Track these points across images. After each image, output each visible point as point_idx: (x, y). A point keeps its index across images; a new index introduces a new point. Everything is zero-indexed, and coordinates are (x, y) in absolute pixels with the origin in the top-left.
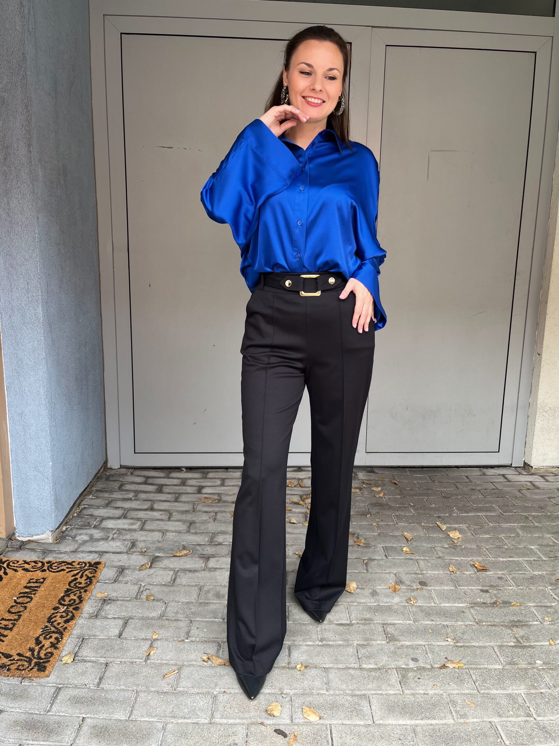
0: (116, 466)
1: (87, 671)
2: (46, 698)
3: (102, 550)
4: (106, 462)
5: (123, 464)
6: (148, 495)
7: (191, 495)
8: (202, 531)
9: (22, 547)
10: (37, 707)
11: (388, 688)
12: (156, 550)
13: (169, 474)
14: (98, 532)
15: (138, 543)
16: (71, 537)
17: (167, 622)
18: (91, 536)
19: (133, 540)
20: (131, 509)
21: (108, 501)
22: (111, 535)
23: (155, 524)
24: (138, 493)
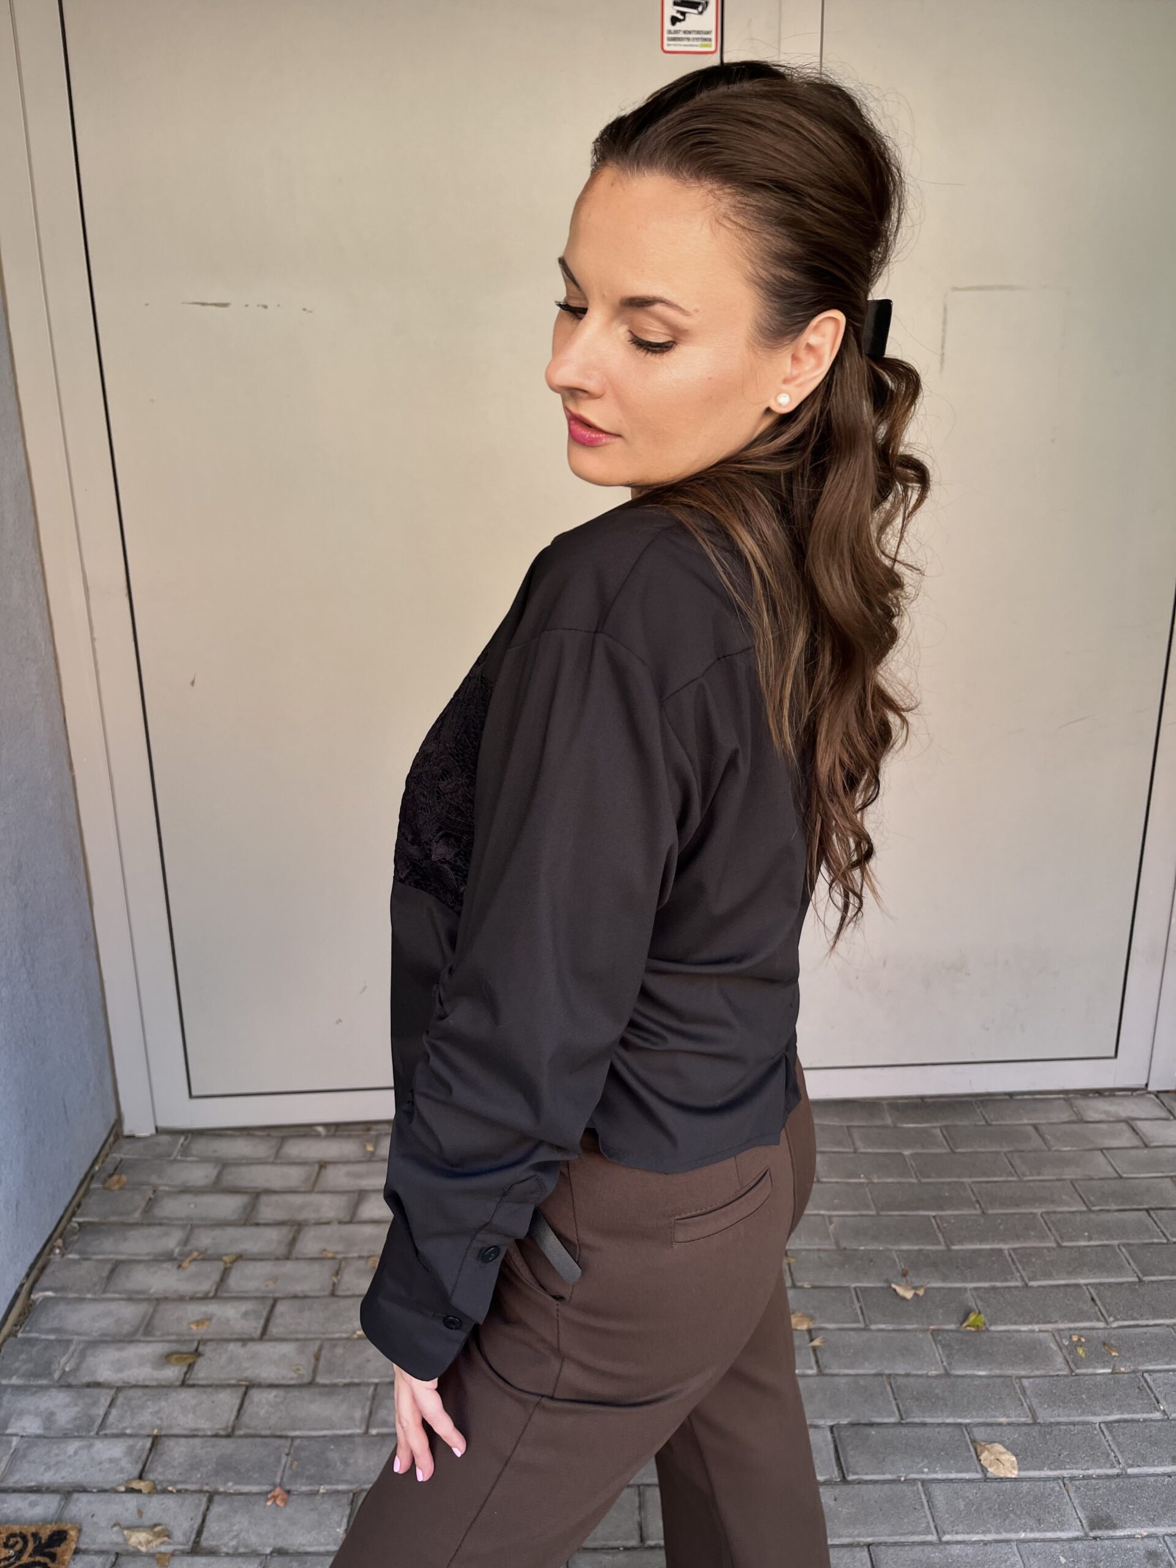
0: (144, 1129)
3: (70, 1480)
4: (119, 1121)
5: (163, 1123)
6: (217, 1232)
7: (328, 1229)
8: (347, 1381)
12: (216, 1472)
13: (280, 1148)
14: (68, 1399)
15: (171, 1443)
18: (49, 1418)
19: (160, 1428)
20: (166, 1299)
21: (109, 1266)
22: (102, 1412)
23: (224, 1358)
24: (193, 1227)
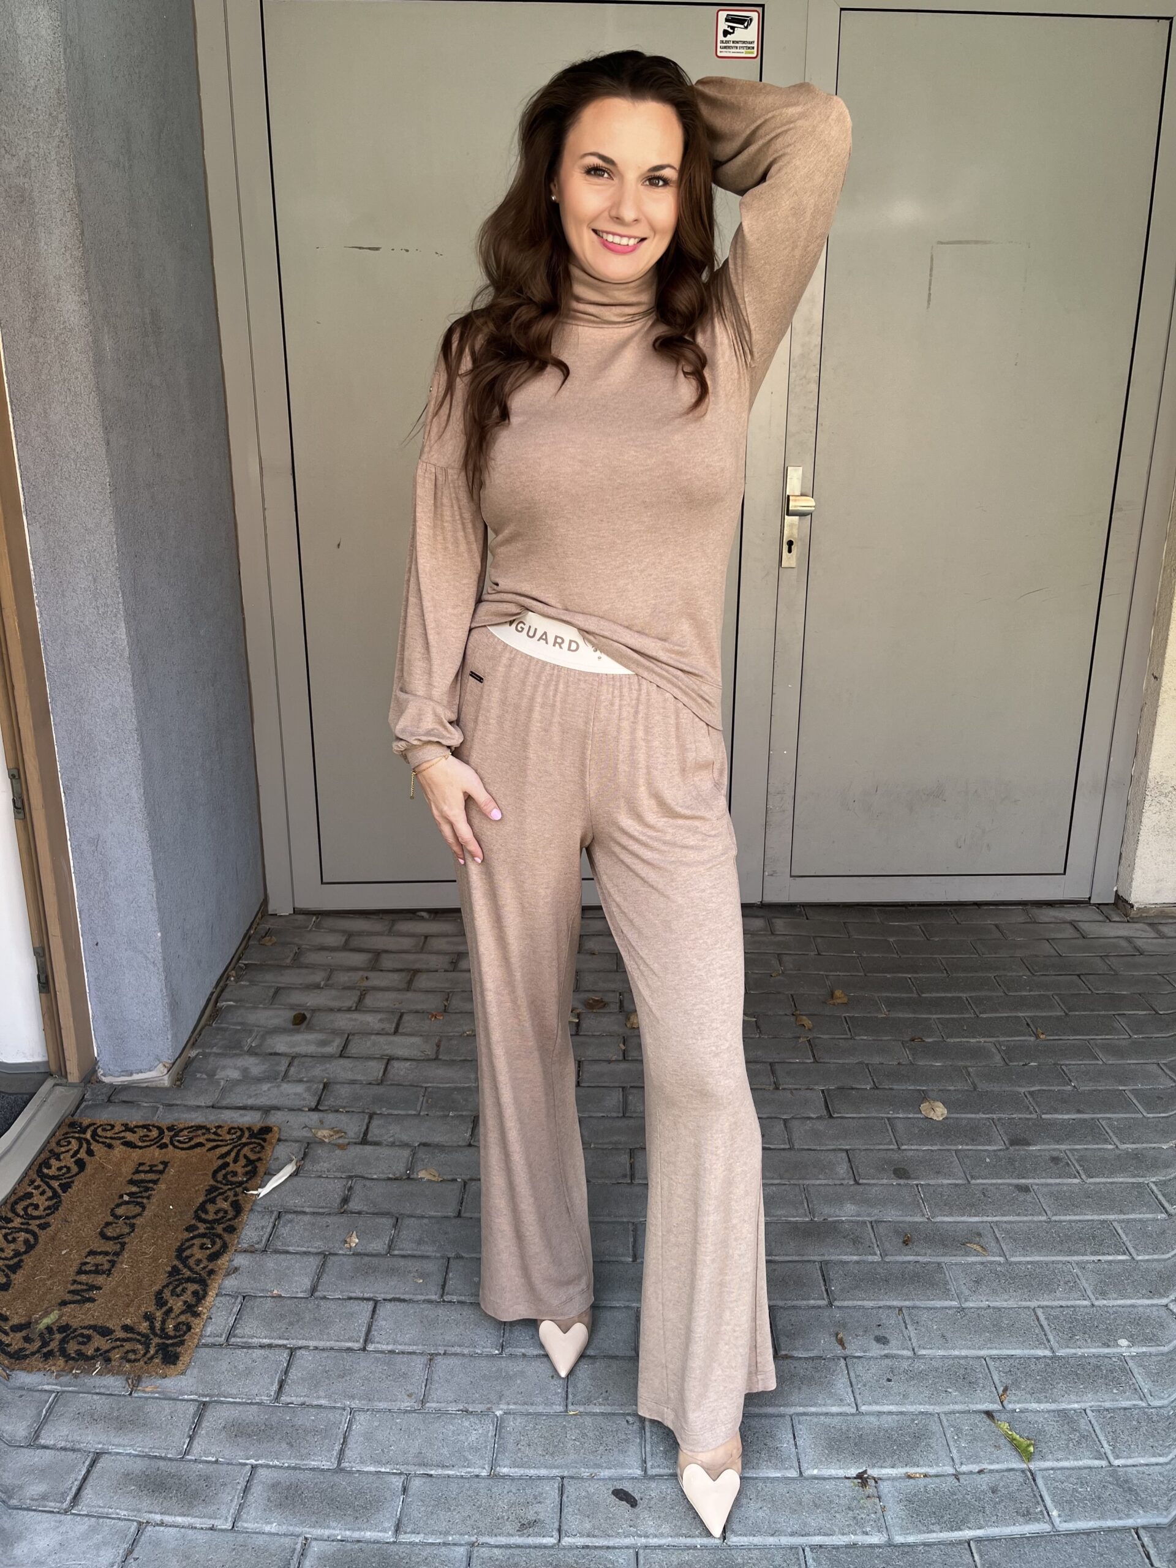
0: (286, 911)
1: (253, 1368)
2: (180, 1424)
3: (267, 1103)
4: (265, 902)
5: (301, 904)
6: (351, 974)
7: (437, 975)
8: (462, 1058)
9: (113, 1098)
10: (164, 1445)
11: (829, 1402)
12: (373, 1103)
13: (393, 925)
14: (257, 1062)
15: (338, 1086)
16: (206, 1075)
17: (402, 1262)
18: (245, 1071)
19: (328, 1079)
20: (319, 1010)
21: (273, 990)
22: (283, 1068)
23: (369, 1043)
24: (332, 971)
